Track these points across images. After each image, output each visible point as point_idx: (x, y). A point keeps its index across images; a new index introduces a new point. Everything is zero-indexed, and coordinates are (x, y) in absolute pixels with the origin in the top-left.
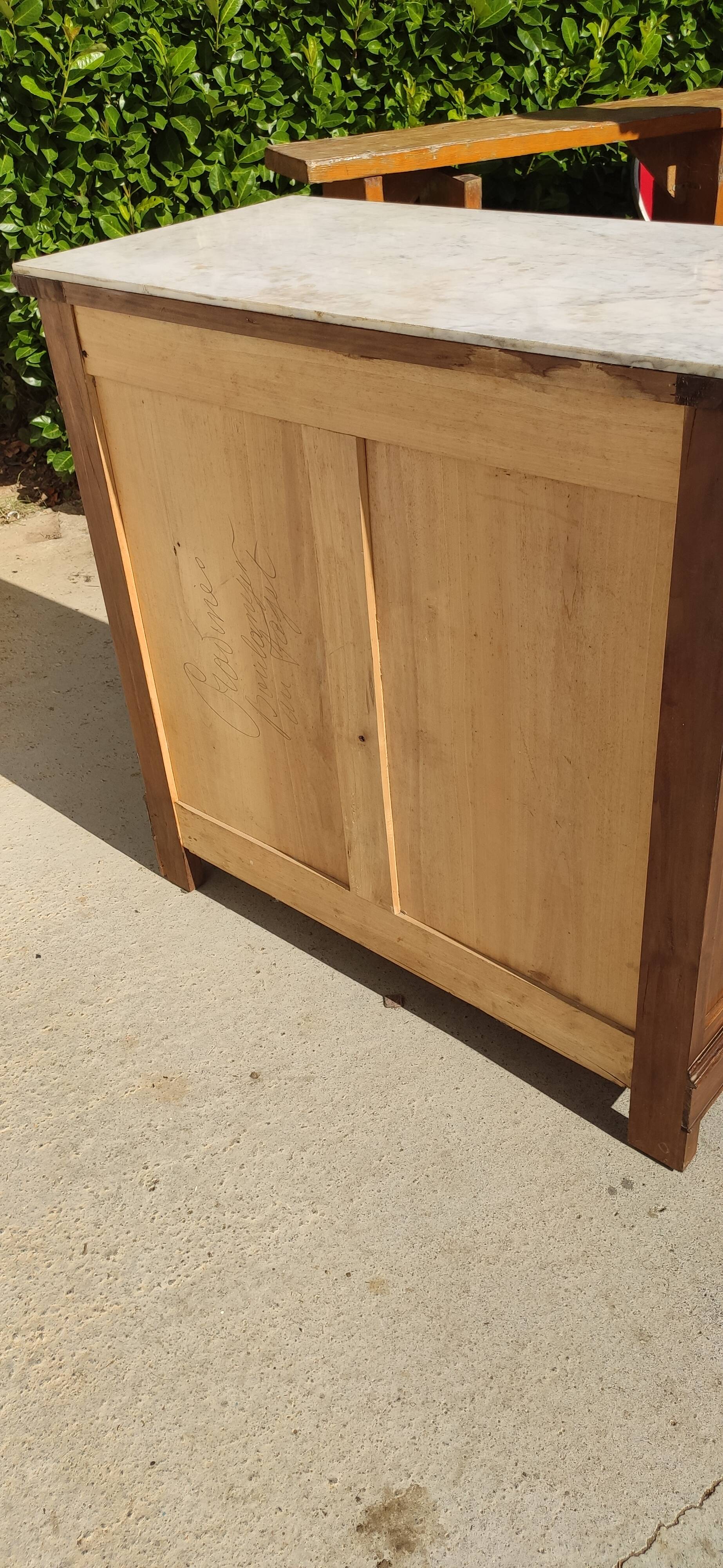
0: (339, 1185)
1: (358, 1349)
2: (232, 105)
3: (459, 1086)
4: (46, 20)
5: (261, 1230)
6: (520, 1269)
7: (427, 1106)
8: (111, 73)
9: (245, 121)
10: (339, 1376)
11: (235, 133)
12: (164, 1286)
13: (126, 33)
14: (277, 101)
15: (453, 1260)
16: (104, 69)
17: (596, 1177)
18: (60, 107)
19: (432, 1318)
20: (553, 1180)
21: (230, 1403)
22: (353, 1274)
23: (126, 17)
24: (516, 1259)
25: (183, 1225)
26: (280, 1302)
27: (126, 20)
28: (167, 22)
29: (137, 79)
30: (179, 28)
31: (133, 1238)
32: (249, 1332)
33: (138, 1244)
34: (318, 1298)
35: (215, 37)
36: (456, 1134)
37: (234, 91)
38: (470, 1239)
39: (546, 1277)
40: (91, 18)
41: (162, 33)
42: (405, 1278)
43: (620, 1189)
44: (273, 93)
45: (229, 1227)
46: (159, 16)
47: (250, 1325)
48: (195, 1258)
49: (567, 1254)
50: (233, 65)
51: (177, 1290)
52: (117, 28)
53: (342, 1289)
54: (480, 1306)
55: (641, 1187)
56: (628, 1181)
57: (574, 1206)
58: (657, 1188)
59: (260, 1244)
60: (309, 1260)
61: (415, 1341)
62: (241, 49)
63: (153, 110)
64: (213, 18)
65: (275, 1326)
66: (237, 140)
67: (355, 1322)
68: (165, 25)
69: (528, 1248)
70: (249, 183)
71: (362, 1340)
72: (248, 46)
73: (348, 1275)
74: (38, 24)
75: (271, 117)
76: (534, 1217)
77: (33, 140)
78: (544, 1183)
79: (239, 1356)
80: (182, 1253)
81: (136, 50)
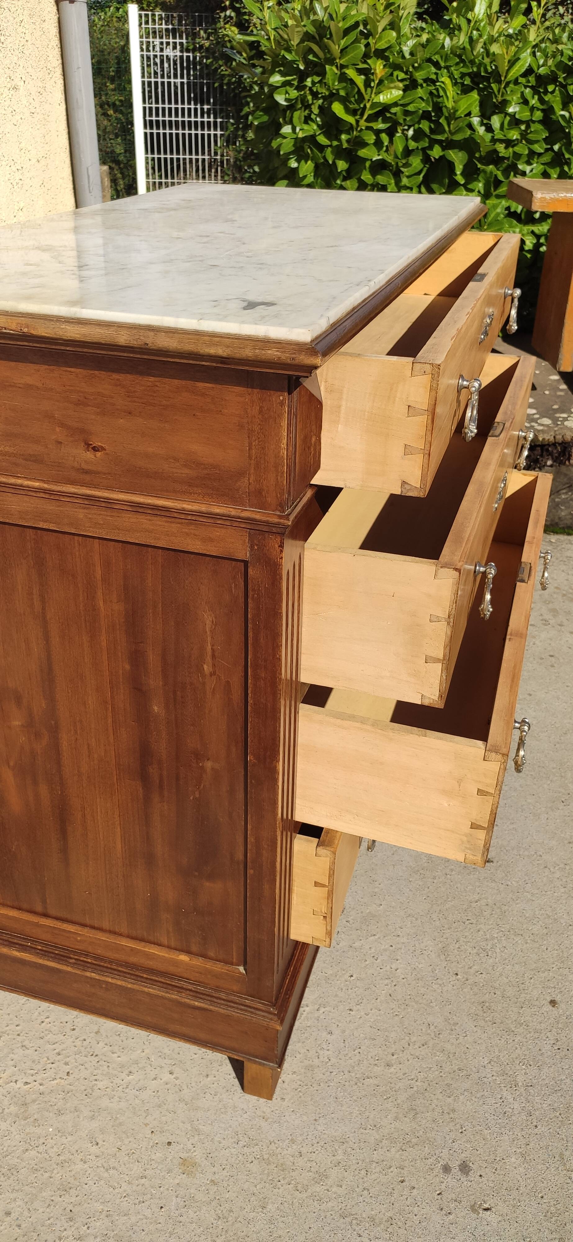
0: (204, 1057)
1: (142, 1217)
2: (501, 148)
3: (355, 1008)
4: (365, 62)
5: (120, 1070)
6: (322, 1207)
7: (316, 1015)
8: (406, 108)
9: (508, 161)
10: (113, 1234)
11: (498, 170)
12: (20, 1084)
13: (427, 80)
14: (539, 148)
15: (266, 1172)
16: (401, 105)
17: (437, 1149)
18: (359, 129)
19: (219, 1218)
20: (396, 1135)
21: (13, 1215)
22: (173, 1145)
23: (429, 67)
24: (322, 1196)
25: (62, 1037)
26: (100, 1143)
27: (429, 70)
28: (463, 75)
29: (426, 115)
30: (472, 81)
31: (19, 1033)
32: (62, 1158)
33: (19, 1039)
34: (133, 1153)
35: (499, 91)
36: (328, 1053)
37: (505, 136)
38: (291, 1159)
39: (343, 1226)
40: (402, 65)
41: (455, 84)
42: (215, 1169)
43: (456, 1171)
44: (537, 142)
45: (96, 1056)
46: (457, 70)
47: (66, 1152)
48: (55, 1071)
49: (373, 1212)
50: (509, 115)
51: (27, 1093)
52: (419, 76)
53: (157, 1154)
54: (267, 1226)
55: (478, 1177)
56: (467, 1166)
57: (403, 1169)
58: (492, 1185)
59: (112, 1082)
60: (144, 1115)
61: (193, 1234)
62: (519, 104)
63: (433, 142)
64: (500, 76)
65: (85, 1162)
66: (498, 176)
67: (152, 1190)
68: (461, 78)
69: (340, 1191)
70: (499, 210)
71: (149, 1210)
72: (525, 102)
73: (169, 1143)
74: (358, 65)
75: (531, 161)
76: (360, 1162)
77: (332, 152)
78: (385, 1134)
79: (42, 1175)
80: (49, 1062)
81: (431, 93)
